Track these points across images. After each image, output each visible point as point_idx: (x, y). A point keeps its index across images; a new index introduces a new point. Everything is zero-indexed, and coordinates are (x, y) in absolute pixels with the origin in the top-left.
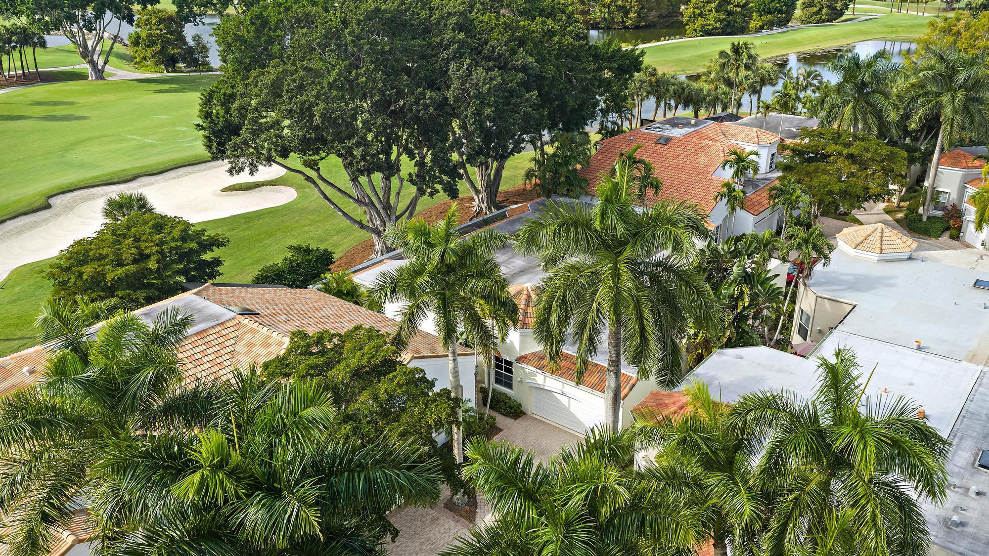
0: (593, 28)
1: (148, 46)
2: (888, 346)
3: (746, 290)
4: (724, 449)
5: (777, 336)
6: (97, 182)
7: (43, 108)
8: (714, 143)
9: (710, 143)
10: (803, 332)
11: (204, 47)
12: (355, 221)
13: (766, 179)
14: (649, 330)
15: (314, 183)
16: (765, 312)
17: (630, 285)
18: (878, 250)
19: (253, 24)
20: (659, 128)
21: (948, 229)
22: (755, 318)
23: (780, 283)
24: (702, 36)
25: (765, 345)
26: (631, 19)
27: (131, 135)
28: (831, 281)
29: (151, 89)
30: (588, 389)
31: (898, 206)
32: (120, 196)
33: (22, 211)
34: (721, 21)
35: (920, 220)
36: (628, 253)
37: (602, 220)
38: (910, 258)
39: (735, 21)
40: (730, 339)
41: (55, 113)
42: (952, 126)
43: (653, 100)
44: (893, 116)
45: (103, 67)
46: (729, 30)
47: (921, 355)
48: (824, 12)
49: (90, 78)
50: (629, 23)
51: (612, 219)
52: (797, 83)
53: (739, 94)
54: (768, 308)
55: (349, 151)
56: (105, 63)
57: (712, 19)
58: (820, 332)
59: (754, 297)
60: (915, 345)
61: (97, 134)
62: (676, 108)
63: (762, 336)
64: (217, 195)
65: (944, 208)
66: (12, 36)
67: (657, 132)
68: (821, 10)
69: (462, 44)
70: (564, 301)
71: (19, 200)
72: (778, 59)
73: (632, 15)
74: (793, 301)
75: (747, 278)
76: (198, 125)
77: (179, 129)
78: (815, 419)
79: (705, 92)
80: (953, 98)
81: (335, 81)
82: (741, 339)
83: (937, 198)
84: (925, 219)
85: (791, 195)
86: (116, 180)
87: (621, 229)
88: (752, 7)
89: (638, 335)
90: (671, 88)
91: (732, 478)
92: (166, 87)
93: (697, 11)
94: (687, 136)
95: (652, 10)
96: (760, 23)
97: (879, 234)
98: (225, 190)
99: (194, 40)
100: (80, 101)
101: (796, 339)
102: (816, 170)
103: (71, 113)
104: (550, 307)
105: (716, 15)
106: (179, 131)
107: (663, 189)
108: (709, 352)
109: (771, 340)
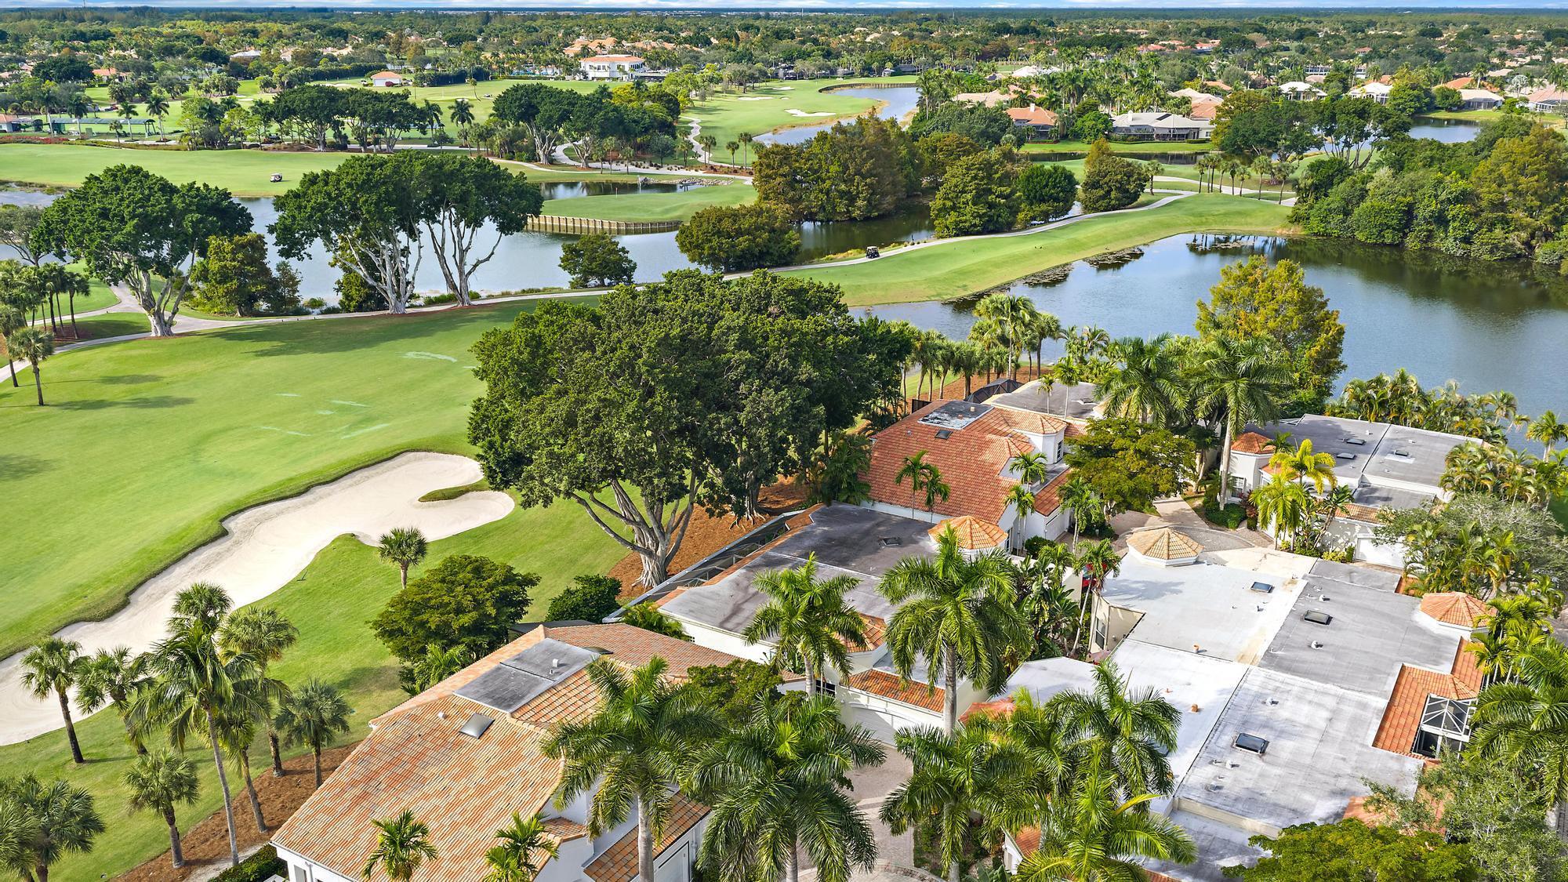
0: (807, 220)
1: (219, 283)
2: (1172, 651)
3: (1046, 607)
4: (1043, 732)
5: (1076, 645)
6: (267, 496)
7: (122, 387)
8: (998, 437)
9: (994, 437)
10: (1100, 641)
11: (293, 278)
12: (627, 543)
13: (1054, 472)
14: (981, 651)
15: (587, 505)
16: (1064, 625)
17: (970, 620)
18: (1165, 556)
19: (527, 346)
20: (936, 418)
21: (1245, 518)
22: (1054, 632)
23: (1075, 597)
24: (957, 235)
25: (1065, 655)
26: (859, 208)
27: (264, 424)
28: (1125, 590)
29: (247, 349)
30: (911, 706)
31: (1197, 492)
32: (395, 533)
33: (200, 540)
34: (980, 216)
35: (1218, 509)
36: (962, 595)
37: (944, 572)
38: (1197, 562)
39: (999, 216)
40: (1034, 652)
41: (143, 395)
42: (1237, 416)
43: (919, 367)
44: (1180, 403)
45: (171, 318)
46: (991, 227)
47: (1199, 658)
48: (1113, 194)
49: (153, 334)
50: (856, 213)
51: (951, 571)
52: (1082, 345)
53: (1016, 353)
54: (1065, 621)
55: (650, 481)
56: (174, 314)
57: (969, 213)
58: (1115, 640)
59: (1052, 612)
60: (1195, 650)
61: (219, 425)
62: (945, 372)
63: (1062, 646)
64: (416, 507)
65: (1241, 495)
66: (45, 282)
67: (935, 424)
68: (1109, 192)
69: (749, 363)
70: (917, 634)
71: (187, 528)
72: (1057, 271)
73: (860, 203)
74: (1089, 610)
75: (1045, 595)
76: (478, 456)
77: (321, 413)
78: (1099, 706)
79: (978, 355)
80: (1236, 387)
81: (634, 412)
82: (1044, 652)
83: (1235, 484)
84: (1222, 508)
85: (1081, 497)
86: (288, 494)
87: (956, 578)
88: (1020, 197)
89: (973, 657)
90: (939, 353)
91: (1049, 749)
92: (266, 345)
93: (949, 204)
94: (968, 428)
95: (887, 195)
96: (1031, 214)
97: (1166, 540)
98: (425, 499)
99: (278, 270)
100: (164, 374)
101: (1094, 648)
102: (1105, 467)
103: (165, 394)
104: (907, 638)
105: (974, 209)
106: (322, 416)
107: (953, 496)
108: (1016, 666)
109: (1070, 649)
